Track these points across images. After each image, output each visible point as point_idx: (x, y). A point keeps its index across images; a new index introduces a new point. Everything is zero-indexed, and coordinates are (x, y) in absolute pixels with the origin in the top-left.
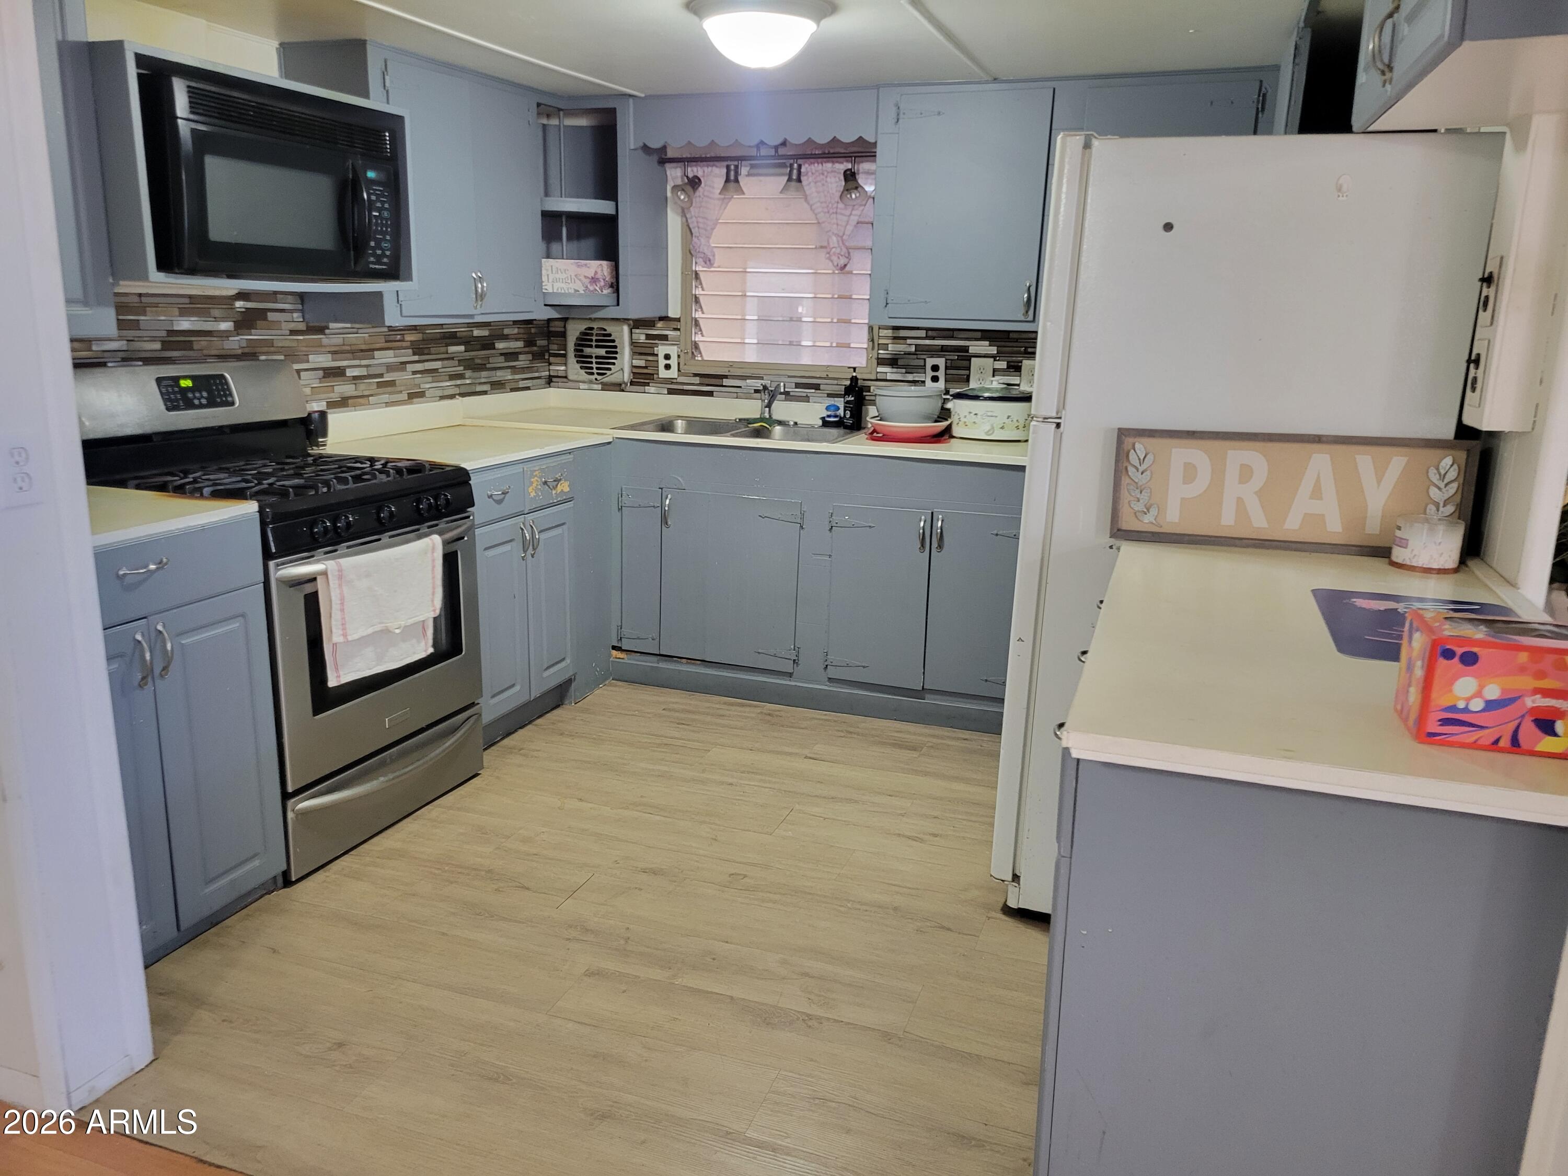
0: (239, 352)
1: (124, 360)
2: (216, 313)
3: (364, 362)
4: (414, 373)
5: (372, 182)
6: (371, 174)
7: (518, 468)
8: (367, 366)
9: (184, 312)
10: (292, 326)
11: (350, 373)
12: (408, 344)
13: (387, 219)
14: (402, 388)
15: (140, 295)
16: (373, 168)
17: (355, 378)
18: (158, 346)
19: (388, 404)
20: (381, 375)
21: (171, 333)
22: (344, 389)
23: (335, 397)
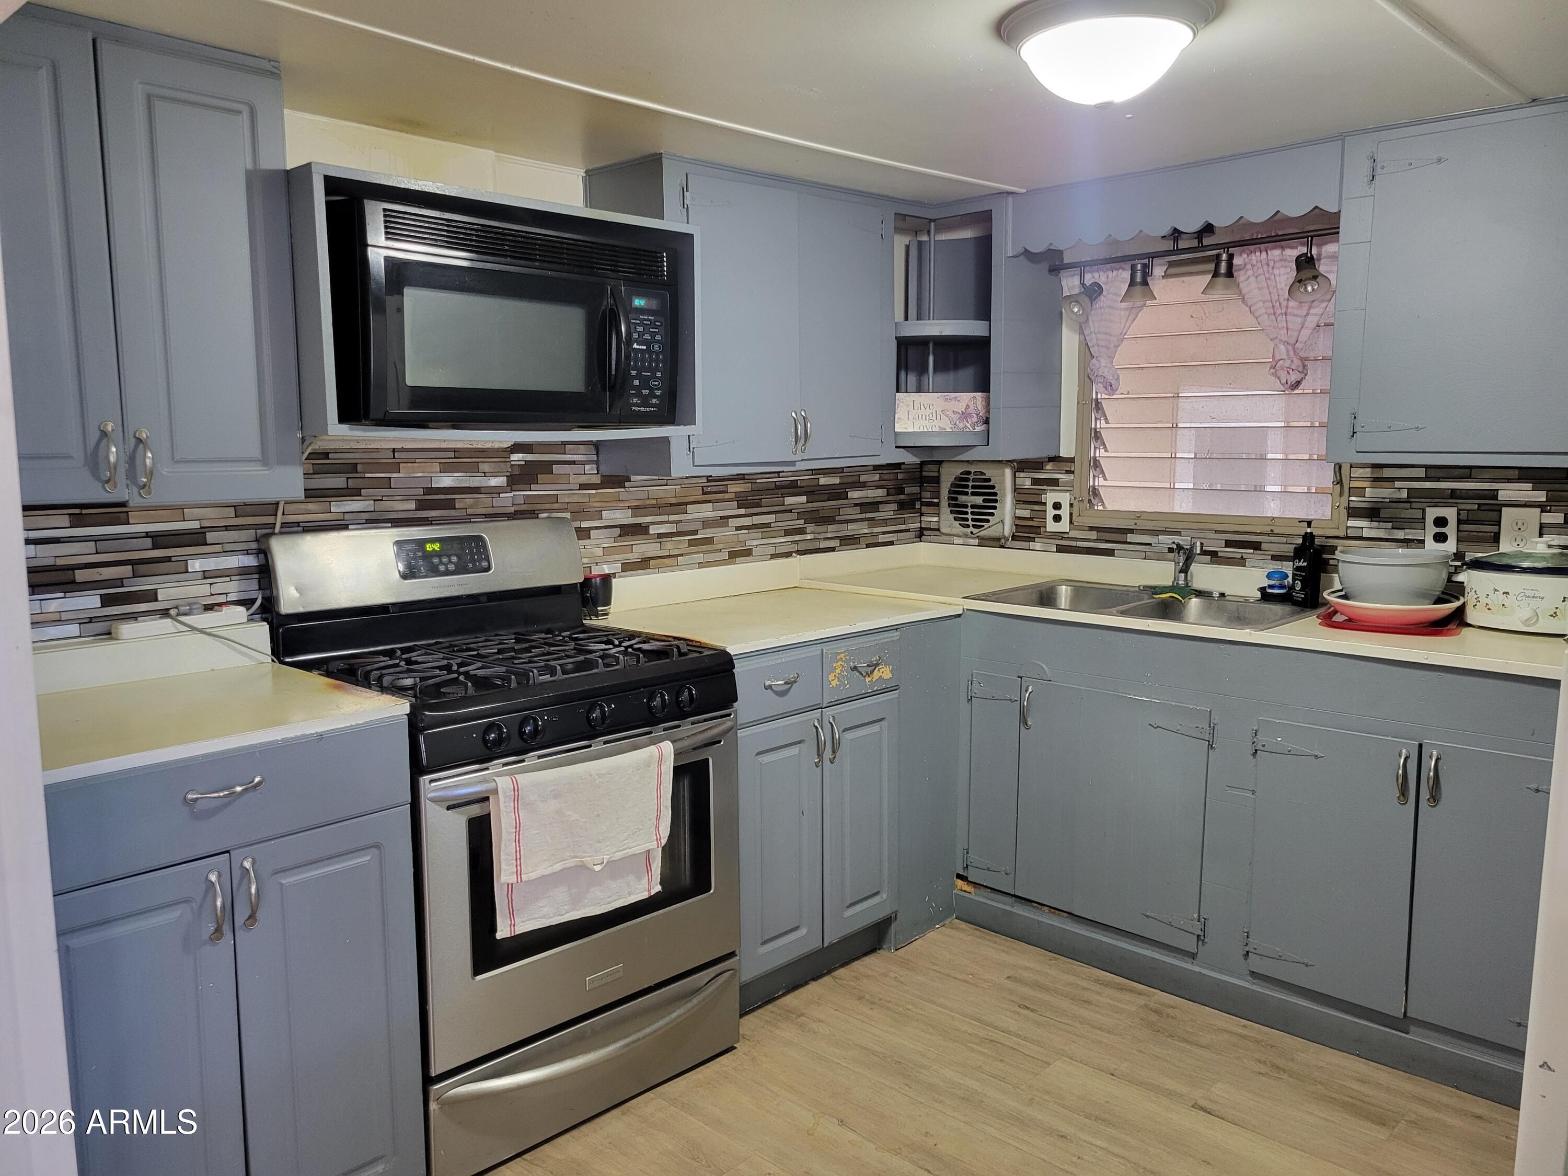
0: (512, 510)
1: (369, 521)
2: (485, 467)
3: (673, 518)
4: (738, 528)
5: (641, 311)
6: (639, 302)
7: (816, 650)
8: (677, 522)
9: (446, 468)
10: (584, 479)
11: (653, 530)
12: (733, 496)
13: (657, 354)
14: (721, 546)
15: (394, 450)
16: (640, 295)
17: (660, 536)
18: (412, 505)
19: (701, 565)
20: (695, 532)
21: (430, 491)
22: (642, 548)
23: (634, 556)
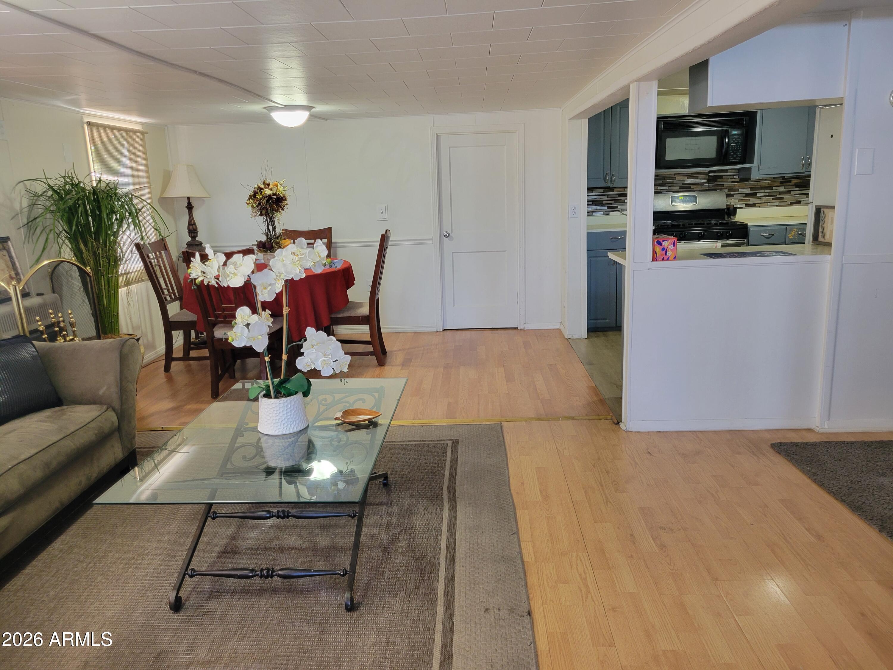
0: (708, 189)
1: (667, 192)
2: (700, 177)
3: (766, 191)
4: (795, 195)
5: (735, 135)
6: (734, 132)
7: (783, 227)
8: (768, 192)
9: (688, 178)
10: (733, 180)
11: (758, 195)
12: (793, 184)
13: (740, 145)
14: (786, 200)
15: (675, 174)
17: (761, 196)
18: (679, 188)
19: (777, 206)
20: (776, 196)
21: (684, 184)
22: (752, 200)
23: (751, 202)
